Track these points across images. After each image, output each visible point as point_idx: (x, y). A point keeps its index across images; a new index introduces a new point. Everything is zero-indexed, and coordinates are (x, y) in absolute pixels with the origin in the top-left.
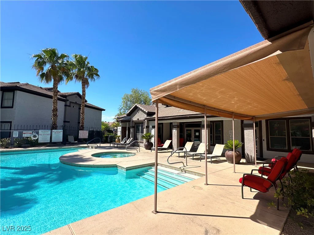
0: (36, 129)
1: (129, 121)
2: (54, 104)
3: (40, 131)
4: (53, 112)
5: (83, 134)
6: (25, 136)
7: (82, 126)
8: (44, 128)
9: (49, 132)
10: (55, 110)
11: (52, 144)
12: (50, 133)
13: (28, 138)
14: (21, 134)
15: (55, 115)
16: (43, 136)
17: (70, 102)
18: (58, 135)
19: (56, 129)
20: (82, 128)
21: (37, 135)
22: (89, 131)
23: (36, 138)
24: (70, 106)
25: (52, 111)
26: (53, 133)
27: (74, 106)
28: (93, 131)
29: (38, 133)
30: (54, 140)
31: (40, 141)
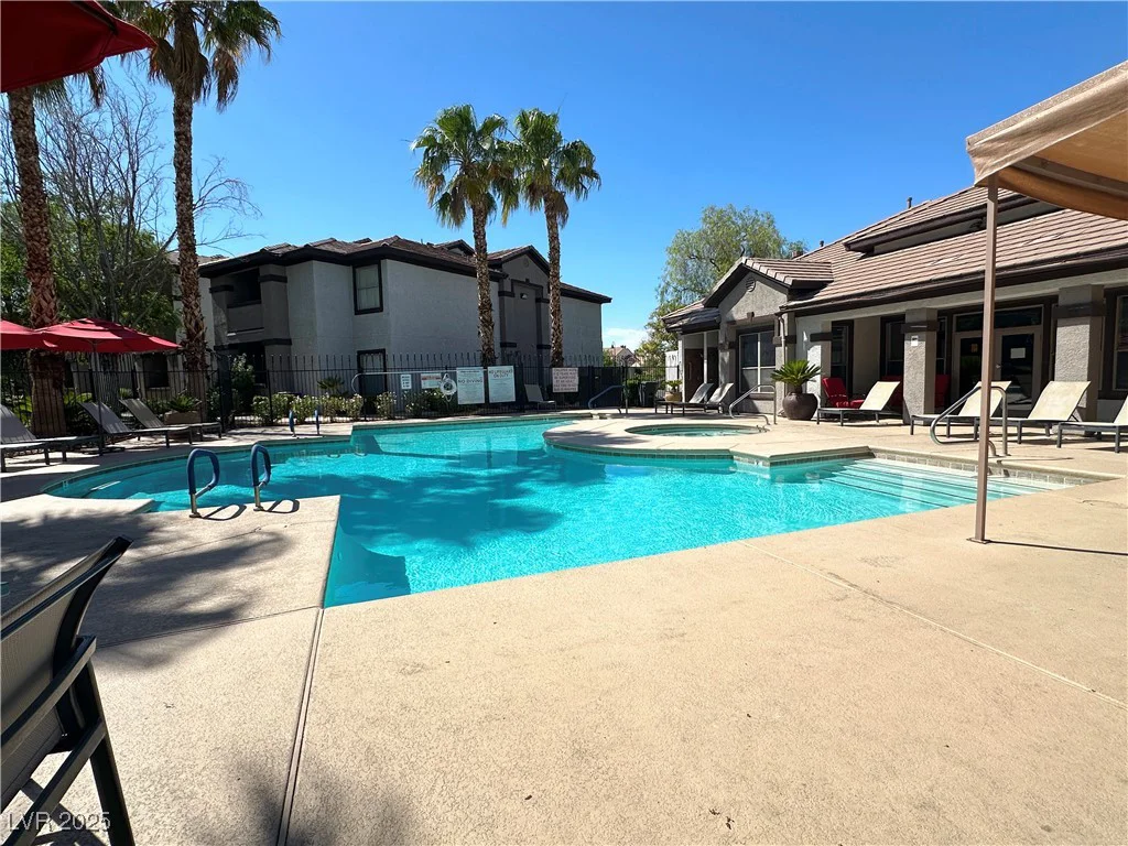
0: (448, 367)
1: (714, 326)
2: (481, 288)
3: (458, 371)
4: (481, 314)
5: (566, 379)
6: (426, 385)
7: (558, 354)
8: (467, 362)
9: (480, 372)
10: (486, 307)
11: (489, 408)
12: (482, 375)
13: (432, 390)
14: (417, 380)
15: (487, 323)
16: (468, 385)
17: (513, 281)
18: (503, 382)
19: (494, 365)
20: (559, 361)
21: (453, 383)
22: (581, 370)
23: (451, 393)
24: (512, 294)
25: (479, 312)
26: (490, 376)
27: (522, 295)
28: (592, 369)
29: (454, 377)
30: (493, 398)
31: (463, 400)
